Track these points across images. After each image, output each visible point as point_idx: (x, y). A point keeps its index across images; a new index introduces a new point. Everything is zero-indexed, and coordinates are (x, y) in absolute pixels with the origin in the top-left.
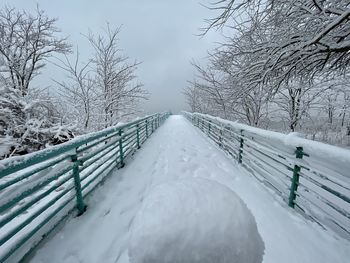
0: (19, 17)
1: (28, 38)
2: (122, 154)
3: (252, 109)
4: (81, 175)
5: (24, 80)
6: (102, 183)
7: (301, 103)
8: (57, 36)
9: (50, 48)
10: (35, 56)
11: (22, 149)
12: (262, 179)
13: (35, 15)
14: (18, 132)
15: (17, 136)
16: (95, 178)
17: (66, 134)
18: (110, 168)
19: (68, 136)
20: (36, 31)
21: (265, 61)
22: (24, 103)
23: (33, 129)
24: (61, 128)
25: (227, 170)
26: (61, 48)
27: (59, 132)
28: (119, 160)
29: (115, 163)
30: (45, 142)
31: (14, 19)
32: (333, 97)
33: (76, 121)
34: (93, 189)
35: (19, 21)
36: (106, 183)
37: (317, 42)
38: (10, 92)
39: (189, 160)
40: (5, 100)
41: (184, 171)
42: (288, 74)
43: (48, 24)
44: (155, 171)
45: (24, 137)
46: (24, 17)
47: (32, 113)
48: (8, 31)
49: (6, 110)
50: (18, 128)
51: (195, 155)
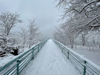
0: (11, 13)
1: (12, 19)
2: (33, 55)
3: (72, 39)
4: (19, 65)
5: (9, 29)
6: (26, 66)
7: (85, 38)
8: (19, 19)
9: (17, 21)
10: (13, 23)
11: (4, 52)
12: (75, 67)
13: (15, 13)
14: (4, 47)
15: (3, 48)
16: (24, 65)
17: (18, 47)
18: (29, 60)
19: (18, 48)
20: (14, 17)
21: (74, 28)
22: (7, 38)
23: (8, 46)
24: (16, 45)
25: (64, 62)
26: (20, 21)
27: (15, 47)
28: (32, 57)
29: (31, 58)
30: (11, 50)
31: (9, 14)
32: (94, 37)
33: (21, 43)
34: (23, 69)
35: (10, 15)
36: (27, 66)
37: (88, 24)
38: (4, 35)
39: (53, 58)
40: (2, 37)
41: (51, 62)
42: (81, 31)
43: (18, 16)
44: (43, 61)
45: (5, 48)
46: (12, 14)
47: (9, 41)
48: (7, 17)
49: (1, 40)
50: (4, 46)
51: (55, 56)
